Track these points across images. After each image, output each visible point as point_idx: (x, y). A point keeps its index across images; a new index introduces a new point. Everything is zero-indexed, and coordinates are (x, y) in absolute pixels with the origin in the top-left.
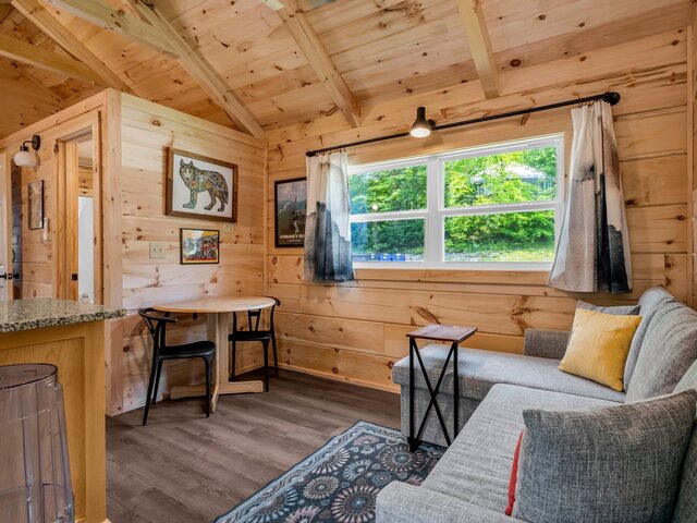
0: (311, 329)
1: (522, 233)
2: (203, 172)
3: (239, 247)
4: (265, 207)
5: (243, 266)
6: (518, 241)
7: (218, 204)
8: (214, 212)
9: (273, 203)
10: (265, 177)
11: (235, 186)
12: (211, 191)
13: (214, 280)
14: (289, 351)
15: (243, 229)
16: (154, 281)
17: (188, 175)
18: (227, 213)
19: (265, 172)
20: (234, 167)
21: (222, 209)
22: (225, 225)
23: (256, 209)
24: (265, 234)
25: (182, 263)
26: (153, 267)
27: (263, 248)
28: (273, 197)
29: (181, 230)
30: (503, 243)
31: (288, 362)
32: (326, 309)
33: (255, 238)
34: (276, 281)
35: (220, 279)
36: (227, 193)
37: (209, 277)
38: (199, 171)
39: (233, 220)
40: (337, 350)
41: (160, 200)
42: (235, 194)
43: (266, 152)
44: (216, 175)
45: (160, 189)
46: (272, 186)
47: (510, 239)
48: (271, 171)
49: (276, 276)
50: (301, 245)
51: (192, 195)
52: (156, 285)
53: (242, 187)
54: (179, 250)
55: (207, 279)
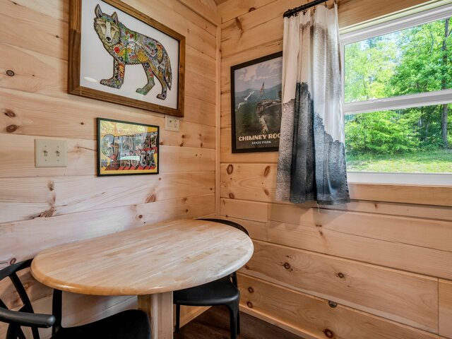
0: (287, 265)
1: (384, 147)
2: (134, 35)
3: (187, 151)
4: (217, 101)
5: (190, 176)
6: (381, 153)
7: (157, 88)
8: (151, 98)
9: (228, 96)
10: (217, 62)
11: (181, 65)
12: (146, 66)
13: (152, 199)
14: (251, 290)
15: (190, 127)
16: (46, 207)
17: (108, 32)
18: (170, 101)
19: (218, 56)
20: (179, 39)
21: (162, 96)
22: (167, 119)
23: (206, 102)
24: (217, 136)
25: (98, 175)
26: (42, 184)
27: (215, 154)
28: (228, 87)
29: (98, 121)
30: (370, 155)
31: (249, 303)
32: (314, 242)
33: (206, 140)
34: (232, 196)
35: (160, 197)
36: (169, 74)
37: (145, 195)
38: (128, 31)
39: (178, 113)
40: (333, 305)
41: (55, 66)
42: (181, 77)
43: (219, 29)
44: (155, 45)
45: (57, 46)
46: (227, 74)
47: (375, 152)
48: (225, 54)
49: (232, 189)
50: (274, 148)
51: (116, 67)
52: (48, 214)
53: (190, 70)
54: (93, 153)
55: (140, 198)
